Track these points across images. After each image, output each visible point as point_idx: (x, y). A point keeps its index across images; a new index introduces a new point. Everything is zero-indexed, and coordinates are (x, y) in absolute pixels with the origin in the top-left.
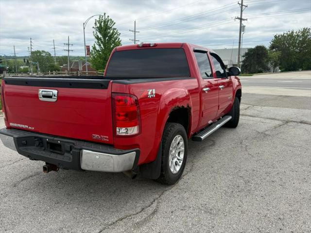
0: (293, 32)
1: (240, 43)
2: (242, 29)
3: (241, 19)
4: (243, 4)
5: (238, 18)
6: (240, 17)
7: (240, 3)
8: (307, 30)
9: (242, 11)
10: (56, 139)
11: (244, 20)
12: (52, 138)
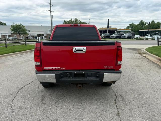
0: (71, 20)
1: (51, 23)
2: (52, 16)
3: (51, 11)
4: (51, 4)
5: (49, 11)
6: (50, 10)
7: (50, 3)
8: (77, 19)
9: (51, 7)
10: (80, 71)
11: (52, 12)
12: (79, 71)
